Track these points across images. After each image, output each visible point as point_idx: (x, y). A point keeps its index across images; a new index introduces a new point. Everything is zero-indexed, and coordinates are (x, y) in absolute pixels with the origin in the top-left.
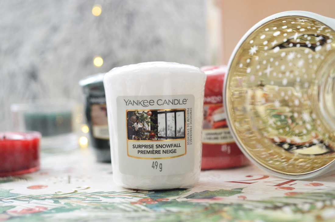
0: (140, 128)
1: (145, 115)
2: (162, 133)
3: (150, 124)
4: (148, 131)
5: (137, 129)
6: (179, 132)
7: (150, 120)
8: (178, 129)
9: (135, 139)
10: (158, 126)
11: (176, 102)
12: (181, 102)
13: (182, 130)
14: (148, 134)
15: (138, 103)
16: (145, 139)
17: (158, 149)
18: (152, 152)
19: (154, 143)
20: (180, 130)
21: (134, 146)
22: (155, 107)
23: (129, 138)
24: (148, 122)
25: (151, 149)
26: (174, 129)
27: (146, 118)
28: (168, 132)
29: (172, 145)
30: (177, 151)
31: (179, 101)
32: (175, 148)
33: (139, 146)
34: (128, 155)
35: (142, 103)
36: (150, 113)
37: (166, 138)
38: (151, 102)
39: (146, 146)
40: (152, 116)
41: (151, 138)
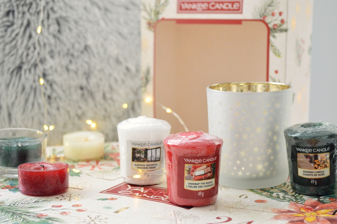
0: (139, 157)
1: (142, 150)
2: (149, 159)
3: (144, 155)
4: (143, 158)
5: (137, 157)
6: (158, 158)
7: (144, 153)
8: (157, 157)
9: (136, 161)
10: (147, 156)
11: (157, 144)
12: (159, 144)
13: (159, 157)
14: (143, 159)
15: (138, 145)
16: (141, 162)
17: (147, 167)
18: (144, 168)
19: (146, 163)
20: (158, 157)
21: (135, 165)
22: (146, 147)
23: (133, 160)
24: (143, 154)
25: (144, 167)
26: (155, 157)
27: (142, 152)
28: (152, 158)
29: (154, 165)
30: (156, 167)
31: (158, 144)
32: (155, 166)
33: (138, 165)
34: (132, 169)
35: (140, 145)
36: (144, 149)
37: (151, 161)
38: (145, 144)
39: (141, 165)
40: (145, 151)
41: (144, 161)
